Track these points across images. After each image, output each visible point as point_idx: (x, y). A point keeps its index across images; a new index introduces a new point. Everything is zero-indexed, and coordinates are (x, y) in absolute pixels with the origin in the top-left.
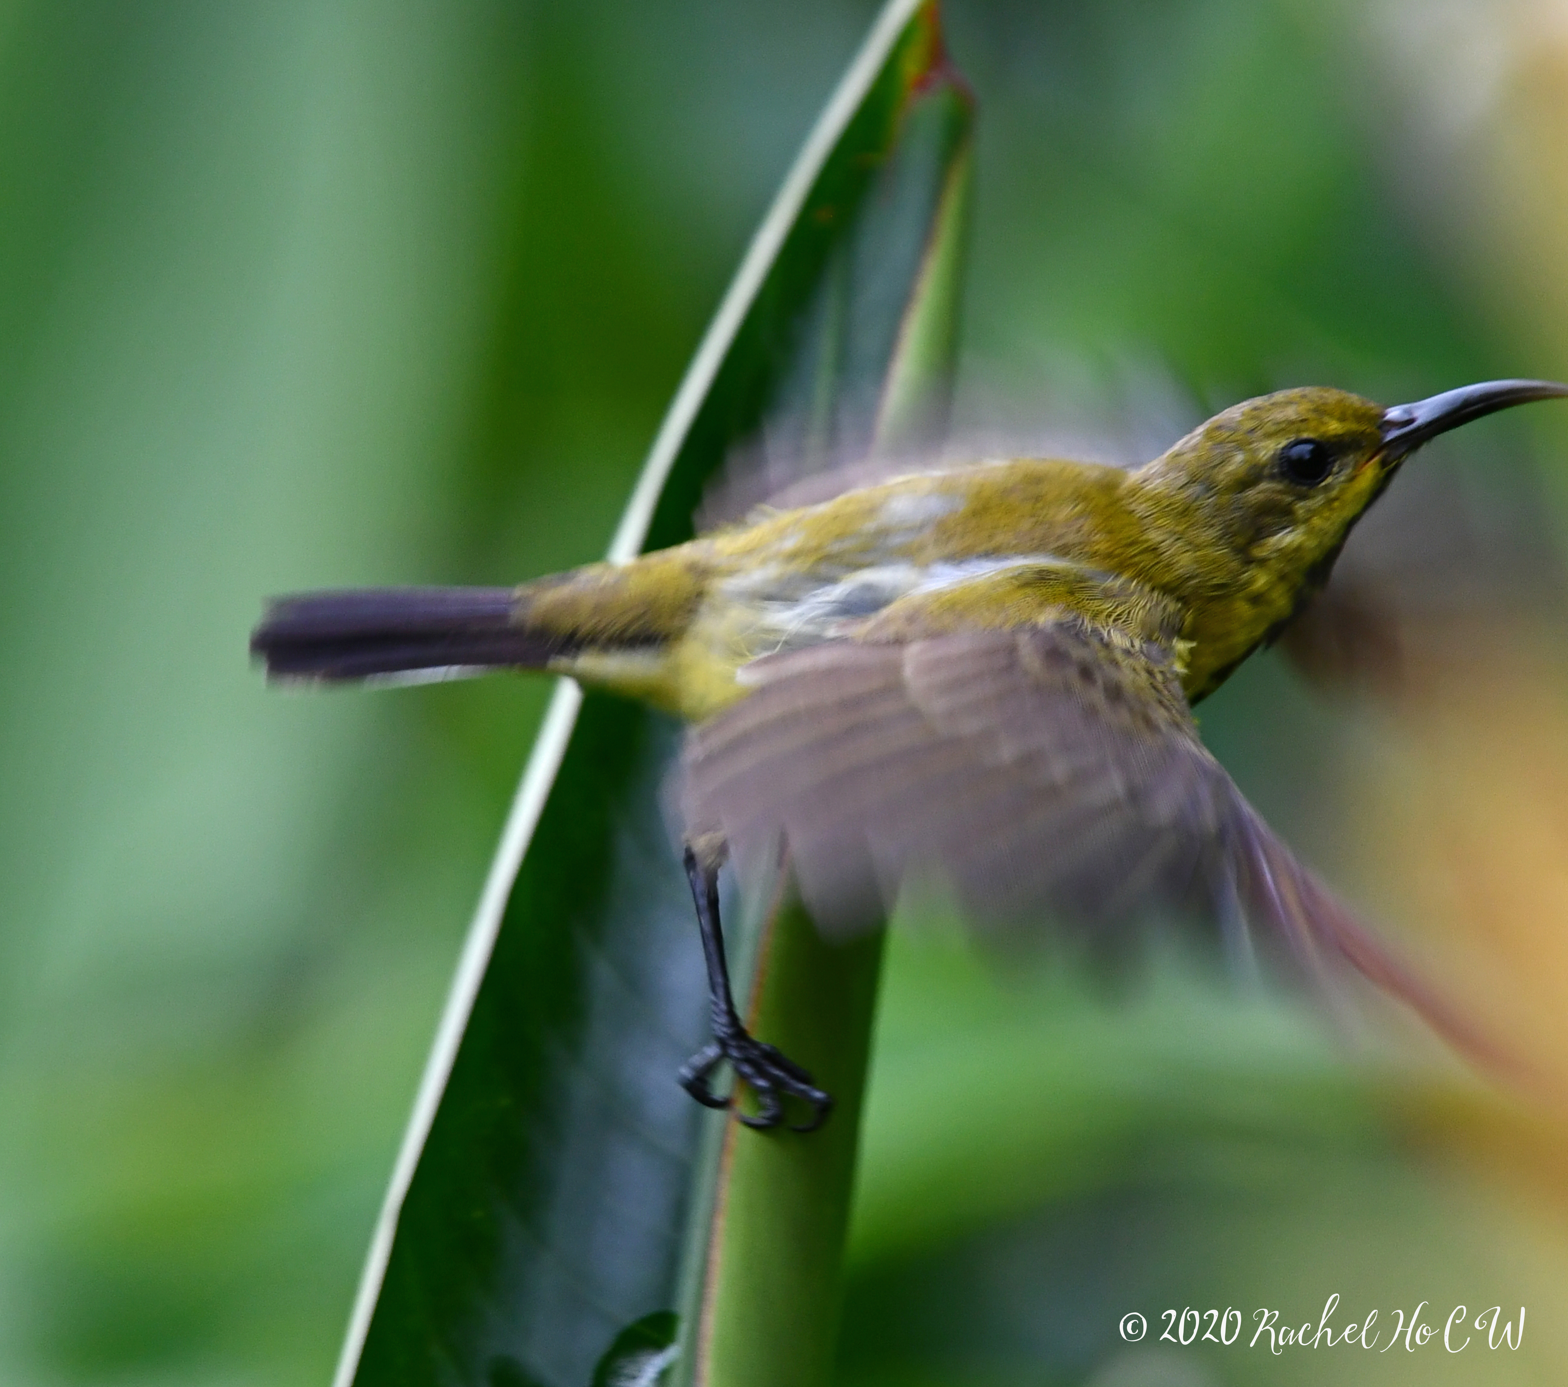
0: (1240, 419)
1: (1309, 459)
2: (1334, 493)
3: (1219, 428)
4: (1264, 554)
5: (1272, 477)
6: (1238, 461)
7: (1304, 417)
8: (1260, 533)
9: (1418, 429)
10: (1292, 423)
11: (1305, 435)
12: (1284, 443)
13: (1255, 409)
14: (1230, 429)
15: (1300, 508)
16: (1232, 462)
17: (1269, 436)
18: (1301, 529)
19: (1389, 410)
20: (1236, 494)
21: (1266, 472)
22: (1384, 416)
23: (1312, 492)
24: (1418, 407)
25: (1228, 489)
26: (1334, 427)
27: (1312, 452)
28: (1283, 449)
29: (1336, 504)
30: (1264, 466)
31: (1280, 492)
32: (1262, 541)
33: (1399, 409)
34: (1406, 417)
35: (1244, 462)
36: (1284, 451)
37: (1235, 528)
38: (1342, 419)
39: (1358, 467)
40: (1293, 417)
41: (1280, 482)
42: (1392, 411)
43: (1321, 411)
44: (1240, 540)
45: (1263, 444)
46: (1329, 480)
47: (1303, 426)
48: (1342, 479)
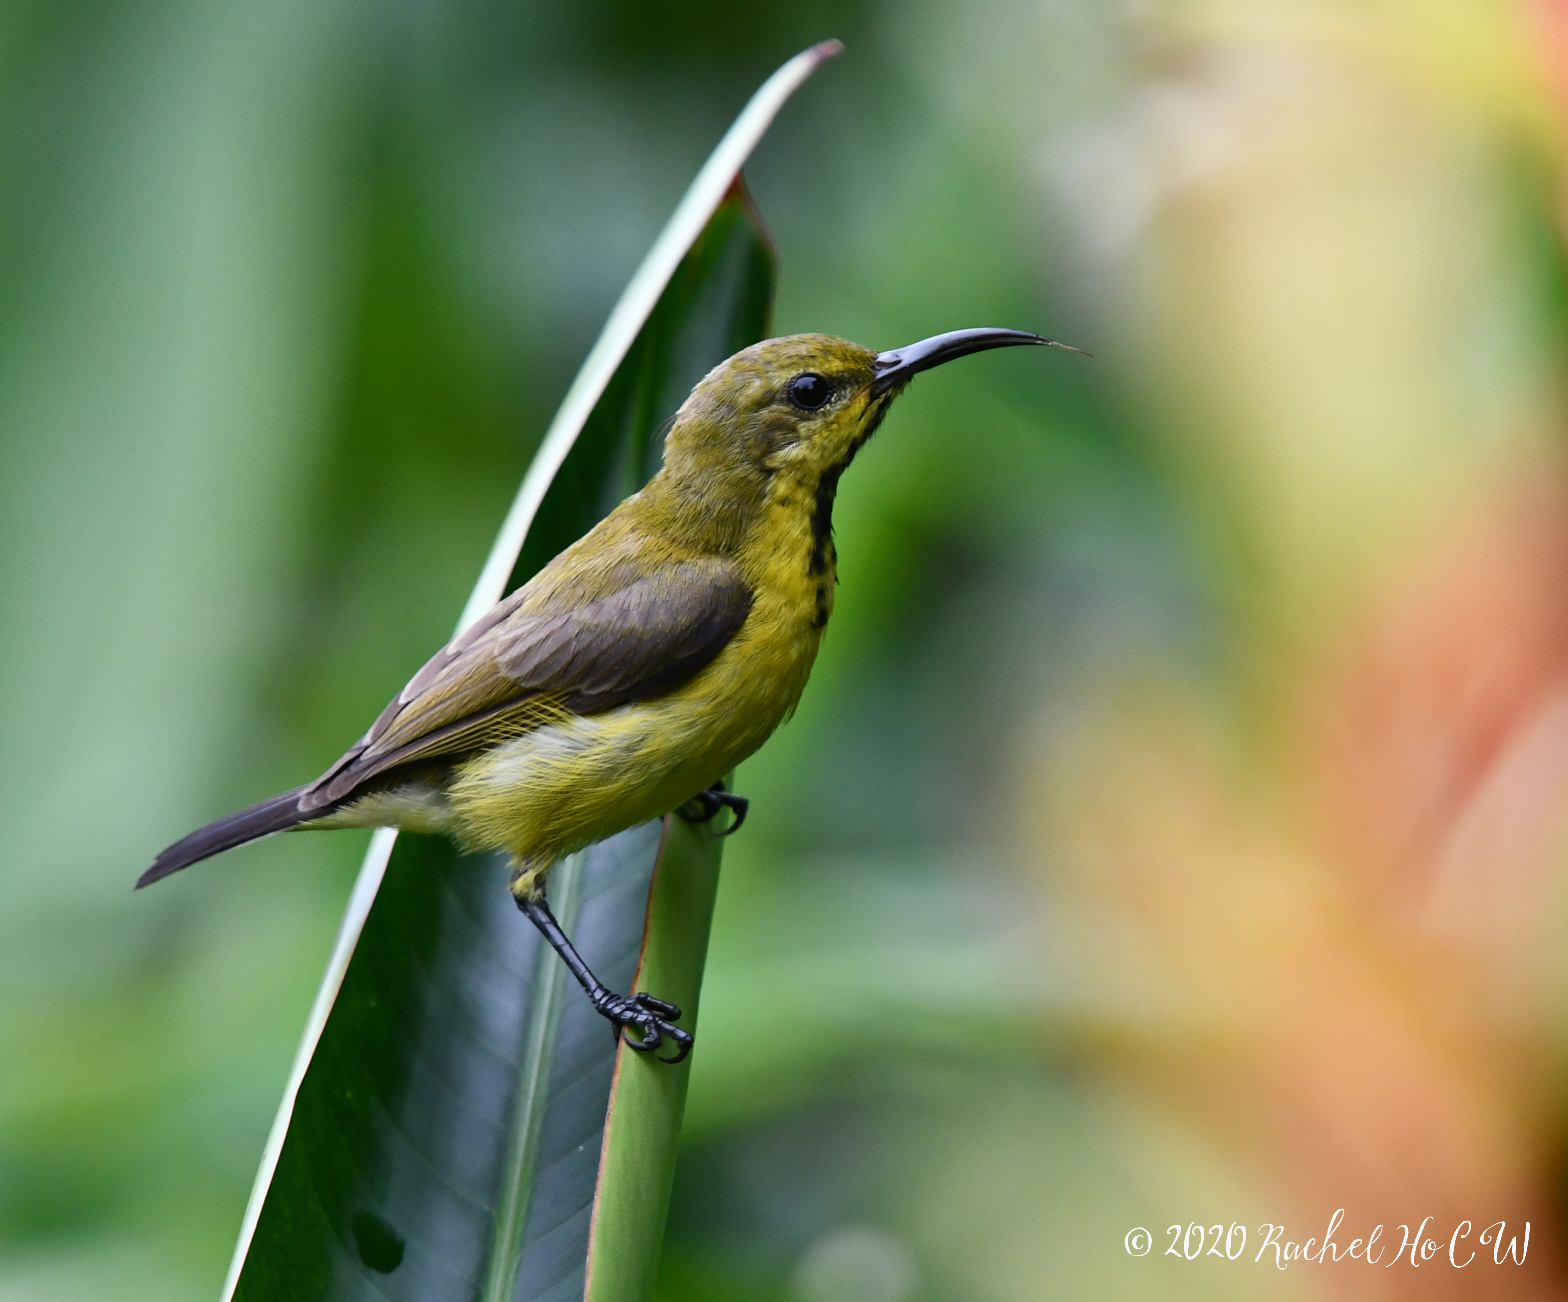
0: (761, 352)
1: (813, 389)
2: (831, 418)
3: (742, 359)
4: (776, 464)
5: (781, 401)
6: (756, 387)
7: (812, 354)
8: (771, 447)
9: (904, 368)
10: (802, 358)
11: (812, 370)
12: (794, 373)
13: (774, 345)
14: (752, 359)
15: (803, 428)
16: (752, 386)
17: (782, 367)
18: (805, 444)
19: (882, 354)
20: (752, 413)
21: (778, 396)
22: (875, 359)
23: (813, 416)
24: (903, 352)
25: (747, 409)
26: (835, 366)
27: (814, 383)
28: (793, 378)
29: (834, 426)
30: (777, 391)
31: (787, 413)
32: (773, 454)
33: (889, 353)
34: (895, 359)
35: (761, 387)
36: (792, 380)
37: (751, 442)
38: (844, 359)
39: (853, 398)
40: (804, 353)
41: (786, 405)
42: (882, 355)
43: (827, 351)
44: (756, 453)
45: (777, 374)
46: (828, 407)
47: (811, 362)
48: (838, 407)
